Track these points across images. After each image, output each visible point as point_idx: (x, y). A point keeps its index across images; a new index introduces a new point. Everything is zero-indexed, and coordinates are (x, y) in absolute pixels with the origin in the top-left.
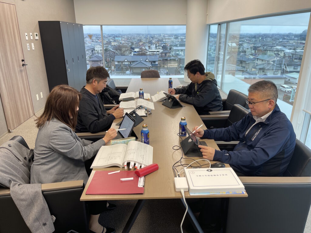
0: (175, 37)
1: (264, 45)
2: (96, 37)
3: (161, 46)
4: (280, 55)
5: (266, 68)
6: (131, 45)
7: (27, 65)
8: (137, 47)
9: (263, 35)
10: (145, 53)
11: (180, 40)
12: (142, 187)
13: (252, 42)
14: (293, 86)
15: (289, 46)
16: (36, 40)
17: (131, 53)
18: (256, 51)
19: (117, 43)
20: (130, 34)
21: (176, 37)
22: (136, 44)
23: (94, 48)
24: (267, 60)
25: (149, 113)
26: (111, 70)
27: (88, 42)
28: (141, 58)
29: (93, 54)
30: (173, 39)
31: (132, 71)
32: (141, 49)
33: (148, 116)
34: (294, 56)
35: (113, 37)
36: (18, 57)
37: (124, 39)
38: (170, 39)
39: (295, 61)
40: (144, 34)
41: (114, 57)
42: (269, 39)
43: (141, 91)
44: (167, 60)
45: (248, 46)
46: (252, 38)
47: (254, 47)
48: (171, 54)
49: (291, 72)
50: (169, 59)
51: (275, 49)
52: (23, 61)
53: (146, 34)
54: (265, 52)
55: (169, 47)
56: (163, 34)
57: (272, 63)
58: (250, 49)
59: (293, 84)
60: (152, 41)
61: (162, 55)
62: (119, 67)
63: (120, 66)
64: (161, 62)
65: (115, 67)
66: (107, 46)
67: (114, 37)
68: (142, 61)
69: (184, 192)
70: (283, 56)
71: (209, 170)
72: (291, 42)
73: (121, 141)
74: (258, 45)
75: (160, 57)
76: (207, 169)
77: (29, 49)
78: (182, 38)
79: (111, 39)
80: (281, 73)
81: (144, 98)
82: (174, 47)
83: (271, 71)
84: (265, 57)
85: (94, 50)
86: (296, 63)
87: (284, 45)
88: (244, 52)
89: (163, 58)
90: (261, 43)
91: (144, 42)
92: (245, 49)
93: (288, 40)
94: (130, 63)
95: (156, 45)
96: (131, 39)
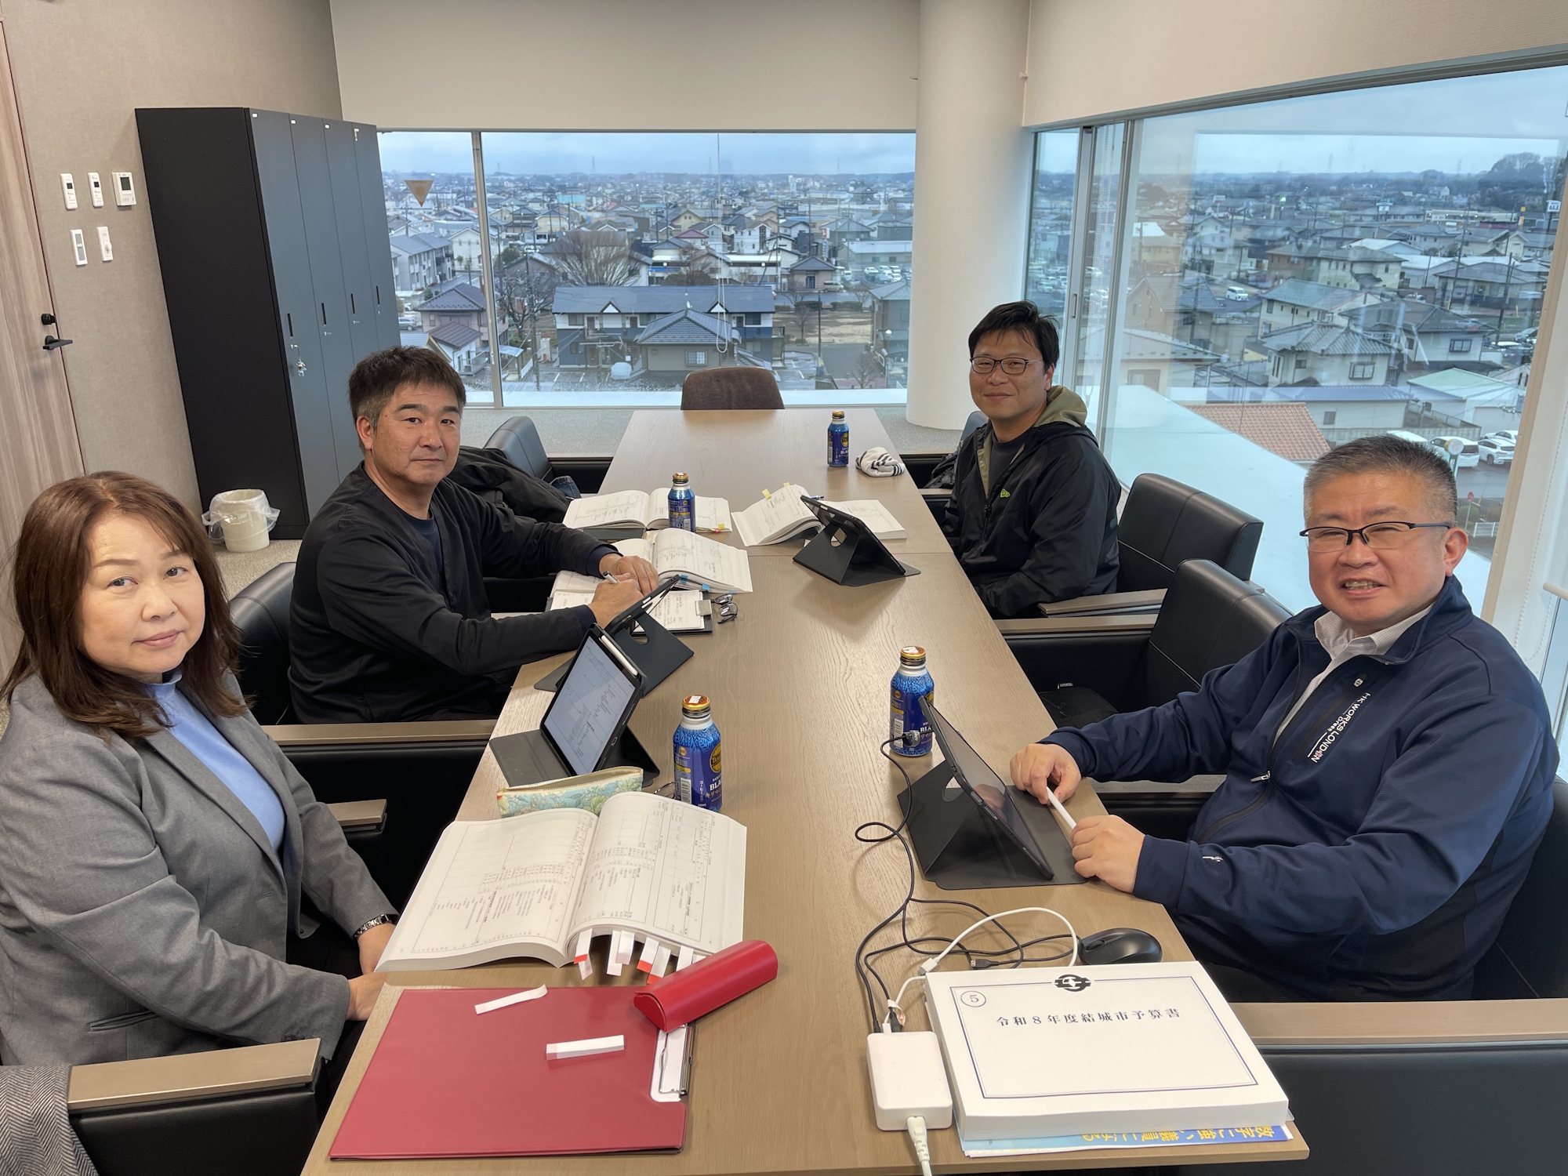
0: (860, 190)
1: (1303, 234)
2: (459, 192)
3: (787, 237)
4: (1380, 285)
5: (1313, 349)
6: (637, 233)
7: (71, 342)
8: (667, 244)
9: (1299, 184)
10: (706, 270)
11: (883, 207)
12: (676, 1098)
13: (1242, 218)
14: (1447, 438)
15: (1425, 237)
16: (122, 208)
17: (633, 272)
18: (1265, 262)
19: (565, 224)
20: (631, 176)
21: (865, 190)
22: (658, 225)
23: (447, 248)
24: (1319, 305)
25: (725, 610)
26: (535, 358)
27: (419, 217)
28: (687, 300)
29: (443, 277)
30: (846, 199)
31: (639, 364)
32: (685, 253)
33: (717, 628)
34: (1450, 287)
35: (545, 193)
36: (22, 300)
37: (600, 201)
38: (835, 201)
39: (1457, 310)
40: (703, 176)
41: (551, 291)
42: (1325, 204)
43: (681, 491)
44: (816, 306)
45: (1222, 239)
46: (1241, 197)
47: (1252, 241)
48: (838, 279)
49: (1437, 367)
50: (827, 302)
51: (1359, 252)
52: (47, 320)
53: (709, 176)
54: (1305, 267)
55: (830, 243)
56: (796, 176)
57: (1343, 322)
58: (1230, 252)
59: (1447, 425)
60: (743, 211)
61: (791, 284)
62: (576, 344)
63: (583, 338)
64: (786, 320)
65: (553, 345)
66: (516, 238)
67: (551, 193)
68: (691, 315)
69: (928, 1130)
70: (1396, 287)
71: (1072, 983)
72: (1436, 215)
73: (557, 792)
74: (1270, 234)
75: (783, 293)
76: (1058, 972)
77: (82, 258)
78: (891, 195)
79: (535, 200)
80: (1390, 371)
81: (698, 524)
82: (853, 240)
83: (1338, 361)
84: (1310, 294)
85: (450, 256)
86: (1461, 324)
87: (1403, 231)
88: (1203, 267)
89: (799, 299)
90: (1287, 223)
91: (704, 219)
92: (1206, 252)
93: (1418, 210)
94: (633, 321)
95: (763, 230)
96: (635, 199)
